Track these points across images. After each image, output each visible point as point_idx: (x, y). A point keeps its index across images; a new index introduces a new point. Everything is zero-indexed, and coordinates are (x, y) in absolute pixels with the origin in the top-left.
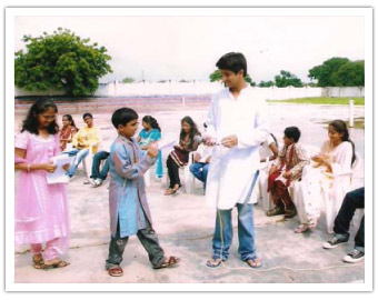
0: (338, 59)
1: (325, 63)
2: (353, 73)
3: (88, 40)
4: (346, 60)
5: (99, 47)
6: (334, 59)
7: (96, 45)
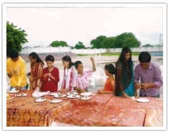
0: (102, 36)
1: (97, 38)
2: (109, 42)
3: (16, 26)
4: (105, 37)
5: (21, 30)
6: (100, 36)
7: (20, 29)
